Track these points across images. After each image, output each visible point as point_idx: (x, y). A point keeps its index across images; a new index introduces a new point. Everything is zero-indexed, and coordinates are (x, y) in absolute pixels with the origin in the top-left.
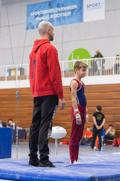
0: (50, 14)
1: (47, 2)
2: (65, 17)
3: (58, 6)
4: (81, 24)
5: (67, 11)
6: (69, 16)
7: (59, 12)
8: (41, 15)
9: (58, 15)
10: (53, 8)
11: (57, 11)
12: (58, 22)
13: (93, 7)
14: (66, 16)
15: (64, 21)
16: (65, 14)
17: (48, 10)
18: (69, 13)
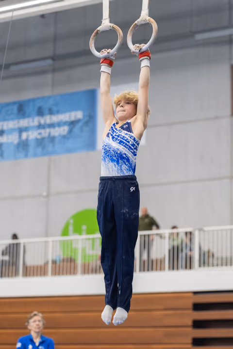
0: (21, 130)
1: (14, 103)
2: (54, 137)
3: (40, 112)
4: (92, 154)
5: (59, 124)
6: (64, 137)
7: (40, 126)
8: (1, 133)
9: (40, 134)
10: (29, 116)
11: (36, 123)
14: (56, 134)
15: (53, 146)
16: (56, 132)
17: (16, 122)
18: (64, 130)
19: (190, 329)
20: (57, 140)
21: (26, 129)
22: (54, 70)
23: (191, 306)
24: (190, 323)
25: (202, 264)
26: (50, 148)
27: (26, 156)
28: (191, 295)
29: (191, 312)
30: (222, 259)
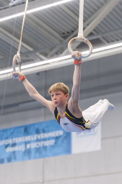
0: (26, 143)
1: (22, 127)
2: (46, 147)
3: (38, 132)
4: (69, 156)
5: (49, 139)
6: (52, 146)
7: (38, 140)
8: (14, 145)
9: (38, 145)
10: (31, 134)
11: (35, 139)
14: (48, 145)
16: (47, 143)
17: (23, 138)
18: (52, 142)
21: (29, 142)
26: (44, 153)
27: (30, 158)
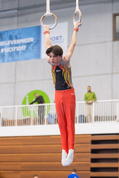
2: (18, 51)
3: (11, 38)
4: (38, 60)
5: (21, 45)
6: (24, 51)
7: (11, 46)
9: (10, 50)
10: (5, 40)
11: (9, 44)
12: (10, 58)
13: (53, 40)
14: (20, 50)
15: (18, 56)
16: (19, 49)
18: (24, 47)
19: (90, 154)
20: (20, 53)
21: (3, 47)
22: (18, 16)
23: (90, 142)
24: (90, 151)
25: (96, 120)
26: (16, 57)
27: (3, 61)
28: (90, 136)
29: (90, 145)
30: (107, 117)
